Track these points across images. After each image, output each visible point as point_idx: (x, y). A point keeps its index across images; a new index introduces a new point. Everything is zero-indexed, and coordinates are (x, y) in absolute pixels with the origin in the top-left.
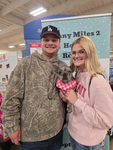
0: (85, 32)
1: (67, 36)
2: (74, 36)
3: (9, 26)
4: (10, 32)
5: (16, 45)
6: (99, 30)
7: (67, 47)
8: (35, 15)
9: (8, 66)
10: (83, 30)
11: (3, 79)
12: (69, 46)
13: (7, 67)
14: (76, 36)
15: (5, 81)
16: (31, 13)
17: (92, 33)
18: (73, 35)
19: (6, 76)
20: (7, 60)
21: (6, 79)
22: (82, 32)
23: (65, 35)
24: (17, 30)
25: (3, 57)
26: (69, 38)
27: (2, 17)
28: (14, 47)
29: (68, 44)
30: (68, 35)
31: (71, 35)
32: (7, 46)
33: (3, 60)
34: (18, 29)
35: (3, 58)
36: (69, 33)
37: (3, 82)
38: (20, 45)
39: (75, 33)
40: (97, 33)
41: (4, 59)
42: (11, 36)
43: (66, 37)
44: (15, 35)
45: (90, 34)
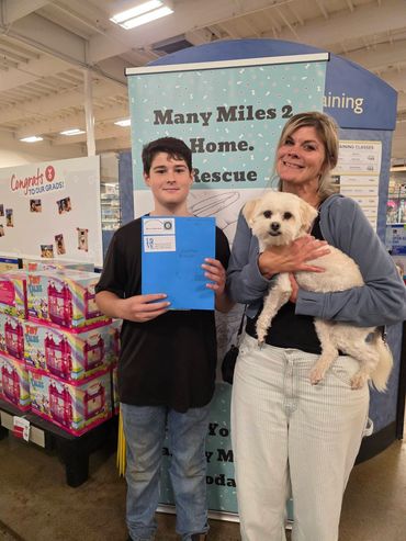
0: (250, 108)
1: (200, 118)
2: (219, 120)
3: (27, 61)
4: (30, 84)
5: (47, 132)
6: (289, 102)
7: (199, 151)
8: (129, 26)
9: (64, 204)
10: (246, 103)
11: (43, 250)
12: (205, 147)
13: (61, 208)
14: (226, 120)
15: (52, 256)
16: (117, 18)
17: (269, 111)
18: (215, 115)
19: (57, 237)
20: (60, 185)
21: (55, 248)
22: (242, 107)
23: (195, 115)
24: (57, 77)
25: (47, 174)
26: (206, 124)
27: (4, 27)
28: (40, 139)
29: (201, 140)
30: (203, 115)
31: (210, 114)
32: (14, 134)
33: (46, 183)
34: (61, 74)
35: (44, 177)
36: (207, 110)
37: (44, 259)
38: (65, 133)
39: (221, 110)
40: (283, 111)
41: (51, 180)
42: (30, 100)
43: (196, 121)
44: (47, 95)
45: (264, 113)
